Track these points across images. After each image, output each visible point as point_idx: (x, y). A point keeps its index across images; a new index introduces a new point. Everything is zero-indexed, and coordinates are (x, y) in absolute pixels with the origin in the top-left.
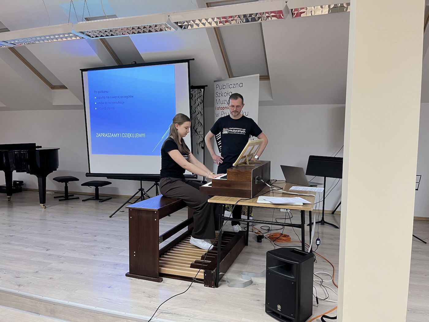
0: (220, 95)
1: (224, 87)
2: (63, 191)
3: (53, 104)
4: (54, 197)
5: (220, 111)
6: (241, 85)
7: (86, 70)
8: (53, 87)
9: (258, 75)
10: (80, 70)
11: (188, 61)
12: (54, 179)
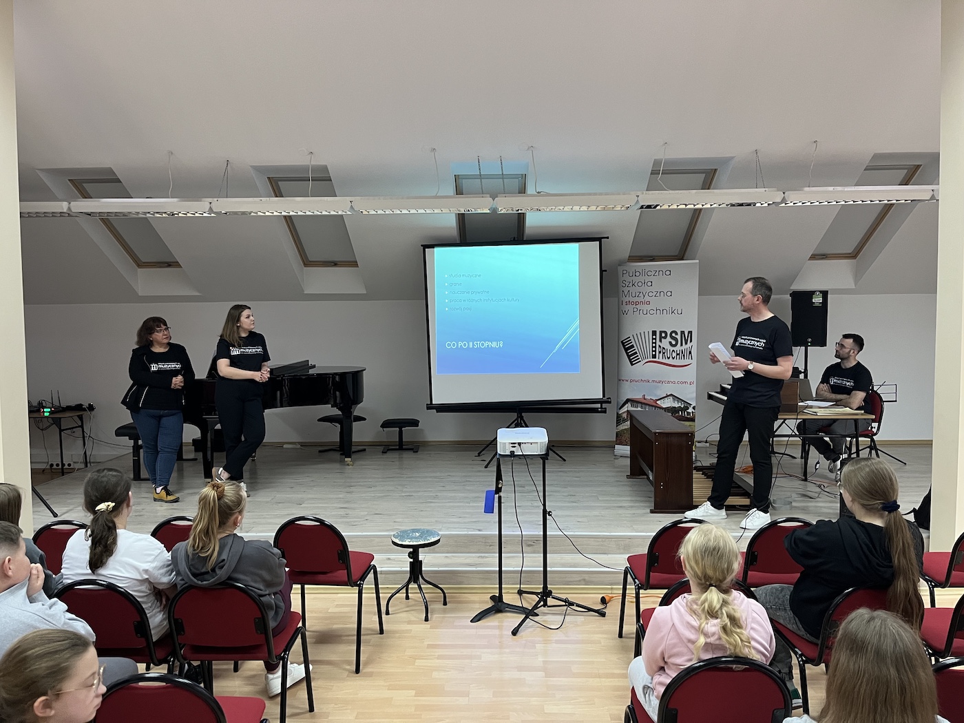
0: (631, 284)
1: (638, 274)
3: (306, 292)
4: (320, 451)
5: (630, 307)
6: (668, 273)
7: (432, 246)
8: (307, 263)
9: (697, 261)
10: (422, 246)
11: (599, 239)
12: (319, 420)
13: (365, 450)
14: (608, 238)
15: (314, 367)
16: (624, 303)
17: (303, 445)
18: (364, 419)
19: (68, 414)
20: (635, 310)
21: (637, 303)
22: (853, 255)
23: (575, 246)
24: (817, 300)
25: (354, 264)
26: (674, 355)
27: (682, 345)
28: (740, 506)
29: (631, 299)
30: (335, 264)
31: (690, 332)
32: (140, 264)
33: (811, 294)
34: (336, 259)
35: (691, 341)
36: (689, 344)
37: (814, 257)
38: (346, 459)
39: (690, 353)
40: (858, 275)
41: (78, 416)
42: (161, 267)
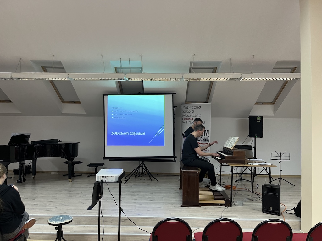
0: (186, 112)
1: (188, 108)
2: (67, 172)
3: (62, 113)
4: (64, 175)
5: (186, 121)
6: (200, 107)
7: (107, 95)
8: (64, 102)
9: (211, 103)
11: (172, 94)
12: (64, 163)
13: (82, 175)
14: (175, 93)
15: (61, 141)
16: (183, 119)
17: (59, 172)
18: (82, 163)
20: (187, 122)
21: (188, 119)
22: (273, 103)
23: (163, 96)
24: (259, 119)
25: (79, 102)
26: (202, 139)
27: (205, 136)
28: (220, 204)
29: (186, 118)
30: (74, 102)
31: (208, 131)
33: (256, 117)
34: (74, 100)
35: (208, 134)
36: (208, 136)
37: (257, 103)
39: (208, 139)
40: (275, 110)
42: (7, 102)
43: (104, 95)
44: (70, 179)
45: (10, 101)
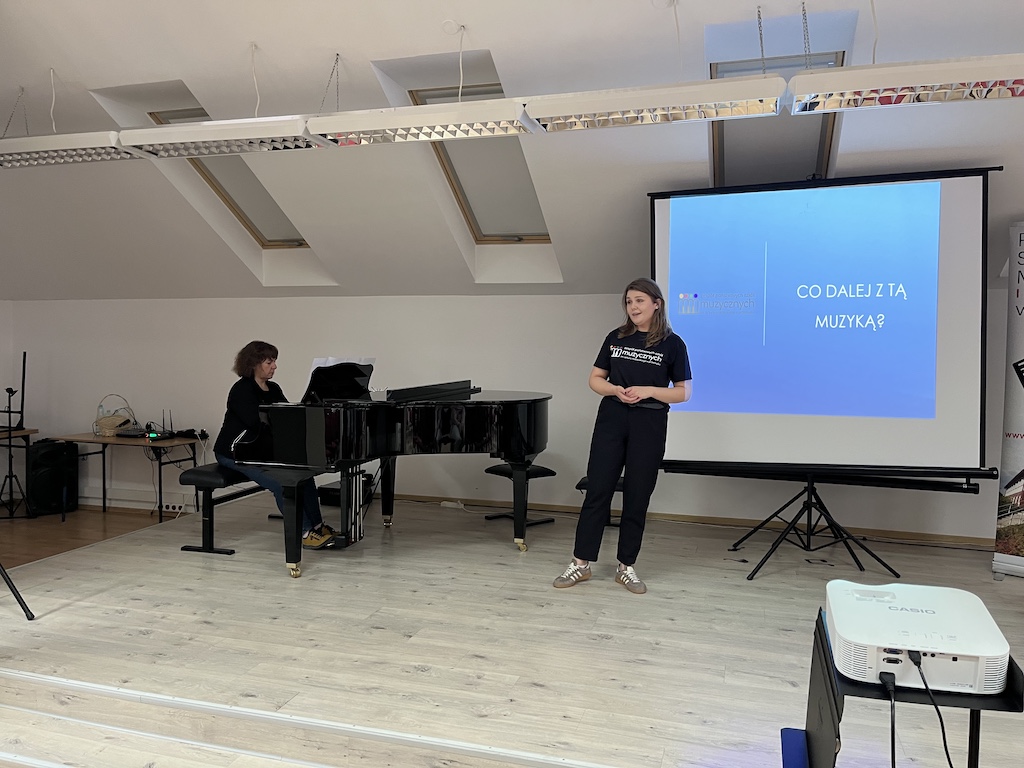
2: (503, 505)
3: (477, 282)
4: (487, 518)
7: (667, 196)
8: (480, 238)
10: (649, 195)
11: (983, 172)
12: (488, 471)
13: (553, 520)
14: (1001, 168)
15: (478, 390)
16: (1020, 294)
17: (468, 503)
18: (553, 473)
19: (176, 442)
23: (934, 186)
25: (544, 238)
30: (520, 239)
32: (266, 244)
34: (520, 231)
38: (516, 540)
41: (190, 445)
42: (290, 247)
43: (654, 196)
44: (521, 541)
45: (300, 243)
